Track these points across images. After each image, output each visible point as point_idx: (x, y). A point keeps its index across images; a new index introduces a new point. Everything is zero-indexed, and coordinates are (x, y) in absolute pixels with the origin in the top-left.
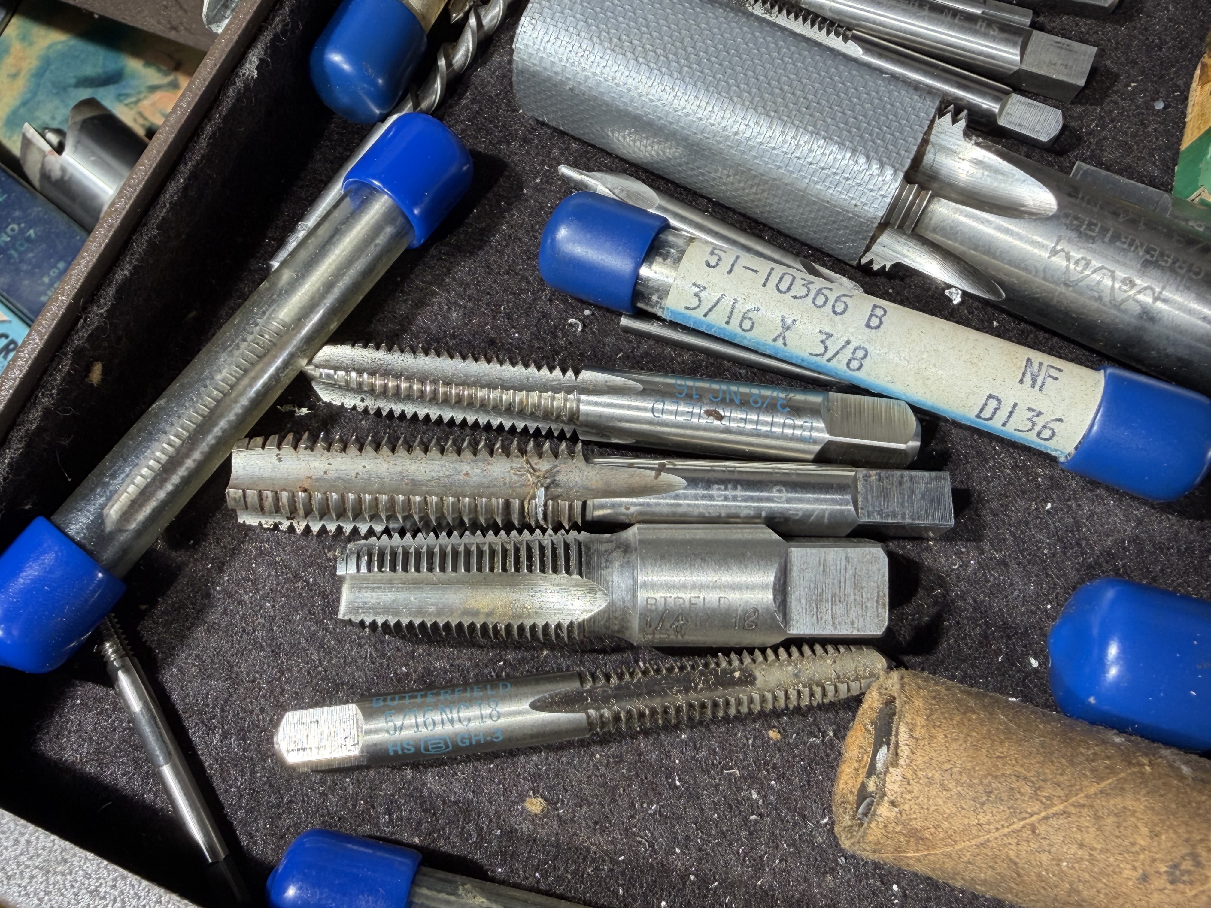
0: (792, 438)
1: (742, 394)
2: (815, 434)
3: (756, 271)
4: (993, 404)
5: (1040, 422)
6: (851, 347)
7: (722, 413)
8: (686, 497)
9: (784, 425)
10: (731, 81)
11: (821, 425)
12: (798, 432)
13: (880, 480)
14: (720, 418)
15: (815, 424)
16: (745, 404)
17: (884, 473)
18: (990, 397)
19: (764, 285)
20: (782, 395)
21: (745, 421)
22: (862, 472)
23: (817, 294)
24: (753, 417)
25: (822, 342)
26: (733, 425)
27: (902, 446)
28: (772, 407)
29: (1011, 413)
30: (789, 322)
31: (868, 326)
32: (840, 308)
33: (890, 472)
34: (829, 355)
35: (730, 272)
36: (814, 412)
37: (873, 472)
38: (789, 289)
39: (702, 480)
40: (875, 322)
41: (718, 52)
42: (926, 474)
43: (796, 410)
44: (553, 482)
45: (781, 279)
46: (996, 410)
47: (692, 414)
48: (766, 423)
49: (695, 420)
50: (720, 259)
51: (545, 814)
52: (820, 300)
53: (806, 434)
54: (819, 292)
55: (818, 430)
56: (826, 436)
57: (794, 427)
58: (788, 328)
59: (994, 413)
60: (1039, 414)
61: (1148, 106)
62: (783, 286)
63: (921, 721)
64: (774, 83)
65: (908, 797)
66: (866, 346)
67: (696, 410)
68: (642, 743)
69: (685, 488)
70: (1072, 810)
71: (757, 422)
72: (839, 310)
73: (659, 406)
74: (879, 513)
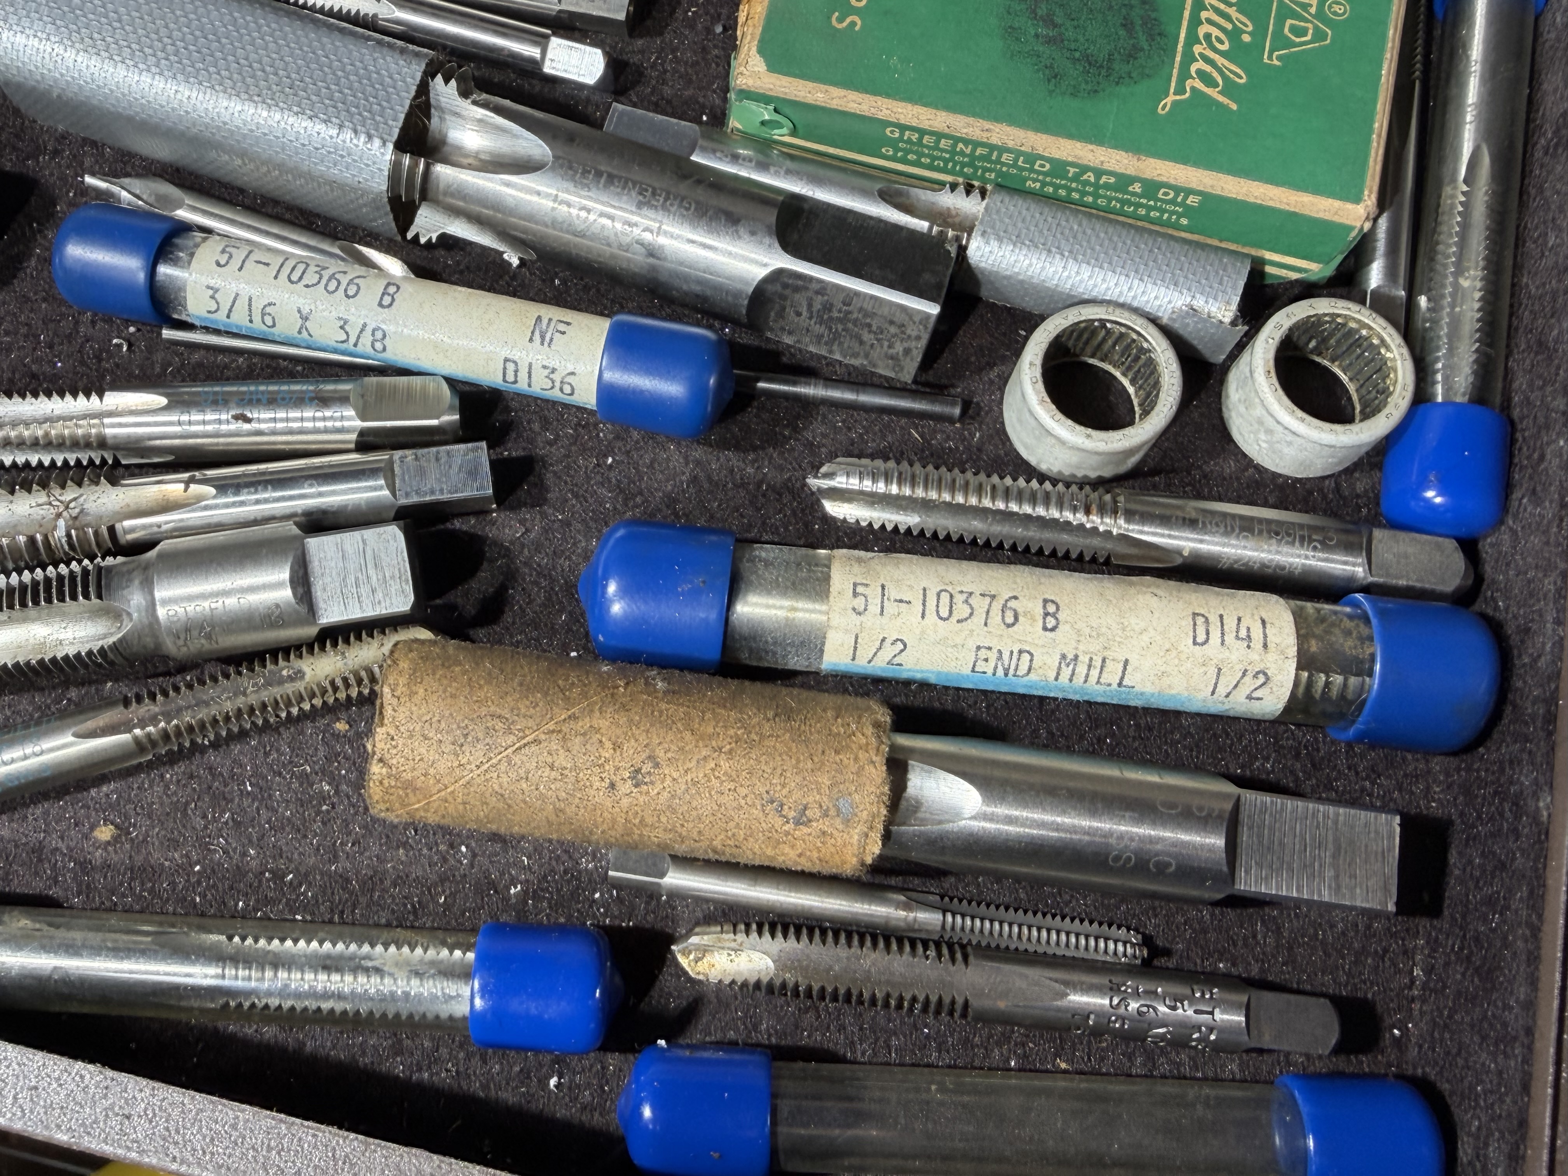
0: (326, 431)
1: (269, 392)
2: (346, 424)
3: (267, 264)
4: (511, 367)
5: (557, 377)
6: (369, 330)
7: (249, 415)
8: (216, 507)
9: (314, 419)
10: (212, 69)
11: (351, 412)
12: (329, 424)
13: (417, 459)
14: (248, 420)
15: (345, 413)
16: (272, 402)
17: (421, 452)
18: (506, 360)
19: (276, 277)
20: (311, 388)
21: (275, 420)
22: (398, 454)
23: (329, 280)
24: (281, 414)
25: (342, 327)
26: (263, 426)
27: (434, 422)
28: (299, 401)
29: (530, 373)
30: (305, 311)
31: (380, 305)
32: (352, 291)
33: (426, 450)
34: (352, 340)
35: (240, 269)
36: (343, 400)
37: (408, 452)
38: (301, 278)
39: (231, 486)
40: (387, 300)
41: (196, 38)
42: (462, 446)
43: (324, 401)
44: (82, 511)
45: (293, 269)
46: (516, 371)
47: (220, 422)
48: (295, 420)
49: (224, 427)
50: (231, 257)
51: (116, 839)
52: (332, 285)
53: (338, 424)
54: (332, 277)
55: (349, 419)
56: (359, 424)
57: (324, 419)
58: (307, 319)
59: (516, 376)
60: (553, 371)
61: (709, 30)
62: (295, 277)
63: (402, 681)
64: (255, 65)
65: (394, 751)
66: (384, 327)
67: (224, 417)
68: (212, 757)
69: (215, 497)
70: (543, 737)
71: (287, 420)
72: (351, 293)
73: (185, 418)
74: (417, 493)
